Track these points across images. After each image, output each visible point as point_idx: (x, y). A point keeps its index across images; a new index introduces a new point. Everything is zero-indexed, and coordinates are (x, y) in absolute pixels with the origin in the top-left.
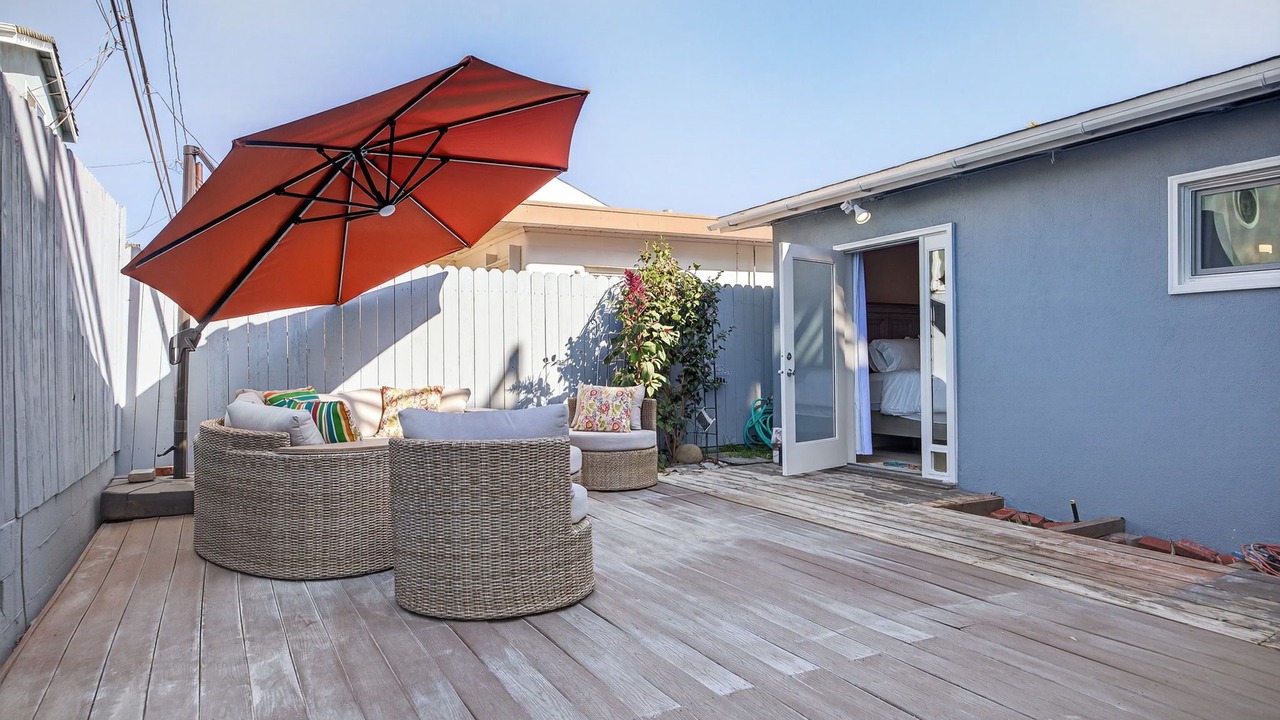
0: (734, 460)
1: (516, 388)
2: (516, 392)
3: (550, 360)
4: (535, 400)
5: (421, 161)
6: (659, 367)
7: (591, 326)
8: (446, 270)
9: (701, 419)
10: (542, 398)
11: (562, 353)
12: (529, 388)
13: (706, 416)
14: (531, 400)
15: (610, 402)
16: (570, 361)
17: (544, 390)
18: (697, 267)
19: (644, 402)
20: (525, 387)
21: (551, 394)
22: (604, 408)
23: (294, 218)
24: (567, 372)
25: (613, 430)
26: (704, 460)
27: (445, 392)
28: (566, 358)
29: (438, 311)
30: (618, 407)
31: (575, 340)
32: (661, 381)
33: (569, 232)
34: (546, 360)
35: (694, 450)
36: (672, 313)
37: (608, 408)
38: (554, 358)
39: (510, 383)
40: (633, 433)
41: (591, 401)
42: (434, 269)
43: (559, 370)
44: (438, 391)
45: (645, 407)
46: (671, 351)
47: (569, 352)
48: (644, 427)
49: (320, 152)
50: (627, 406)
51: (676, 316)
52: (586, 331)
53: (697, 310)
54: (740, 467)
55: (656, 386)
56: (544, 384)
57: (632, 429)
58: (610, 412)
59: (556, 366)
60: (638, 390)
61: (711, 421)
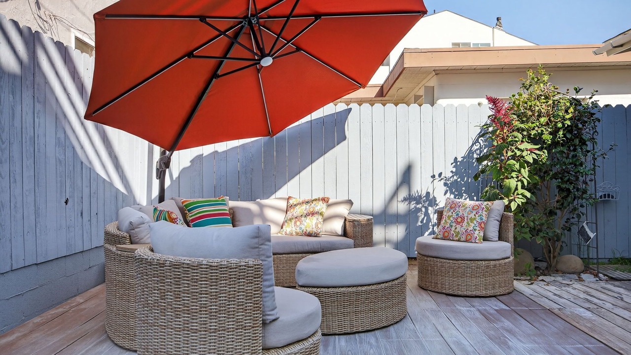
0: (617, 274)
1: (409, 199)
2: (407, 203)
3: (437, 176)
4: (423, 209)
5: (287, 21)
6: (526, 184)
7: (475, 147)
8: (349, 107)
9: (582, 232)
10: (430, 208)
11: (448, 171)
12: (418, 200)
13: (587, 230)
14: (420, 210)
15: (466, 215)
16: (455, 178)
17: (433, 202)
18: (577, 91)
19: (503, 216)
20: (415, 199)
21: (437, 205)
22: (459, 220)
23: (214, 75)
24: (452, 187)
25: (466, 241)
26: (584, 272)
27: (331, 201)
28: (451, 175)
29: (344, 138)
30: (472, 220)
31: (460, 159)
32: (526, 197)
33: (474, 71)
34: (433, 177)
35: (574, 261)
36: (542, 133)
37: (463, 219)
38: (440, 175)
39: (403, 194)
40: (486, 244)
41: (450, 214)
42: (341, 107)
43: (445, 184)
44: (323, 199)
45: (503, 220)
46: (537, 168)
47: (454, 170)
48: (501, 238)
49: (202, 21)
50: (481, 219)
51: (547, 137)
52: (470, 152)
53: (568, 129)
54: (617, 283)
55: (520, 201)
56: (431, 197)
57: (485, 239)
58: (465, 223)
59: (443, 181)
60: (498, 205)
61: (592, 235)
